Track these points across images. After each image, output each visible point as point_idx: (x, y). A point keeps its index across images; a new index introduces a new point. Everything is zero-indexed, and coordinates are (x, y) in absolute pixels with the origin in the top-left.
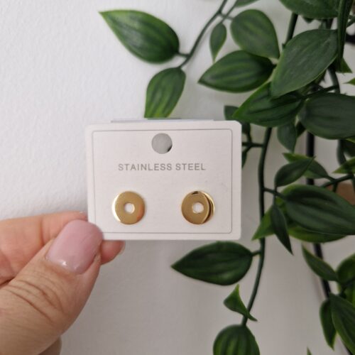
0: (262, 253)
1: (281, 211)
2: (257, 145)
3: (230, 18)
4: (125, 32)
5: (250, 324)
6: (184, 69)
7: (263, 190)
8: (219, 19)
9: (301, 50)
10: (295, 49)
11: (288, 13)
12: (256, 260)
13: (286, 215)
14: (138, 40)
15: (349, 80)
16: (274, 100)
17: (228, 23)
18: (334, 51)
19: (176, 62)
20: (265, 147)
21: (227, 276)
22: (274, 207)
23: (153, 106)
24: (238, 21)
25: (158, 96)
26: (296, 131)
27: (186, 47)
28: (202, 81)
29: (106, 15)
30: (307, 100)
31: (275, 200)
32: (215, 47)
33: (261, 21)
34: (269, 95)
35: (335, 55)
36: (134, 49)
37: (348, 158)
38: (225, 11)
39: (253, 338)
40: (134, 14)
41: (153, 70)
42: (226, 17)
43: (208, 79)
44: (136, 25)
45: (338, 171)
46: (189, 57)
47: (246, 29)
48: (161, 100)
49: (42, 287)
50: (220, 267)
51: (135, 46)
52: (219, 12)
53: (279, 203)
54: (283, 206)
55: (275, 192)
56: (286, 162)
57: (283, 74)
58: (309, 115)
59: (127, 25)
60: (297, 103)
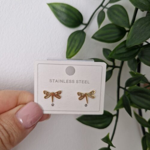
0: (117, 115)
1: (128, 98)
2: (117, 67)
3: (107, 8)
4: (59, 13)
6: (85, 31)
7: (119, 87)
9: (141, 26)
11: (134, 8)
13: (130, 99)
14: (64, 17)
17: (106, 10)
20: (121, 68)
22: (124, 96)
24: (110, 9)
28: (93, 37)
29: (50, 5)
31: (125, 92)
33: (122, 10)
38: (104, 4)
40: (63, 5)
41: (70, 31)
42: (105, 7)
44: (64, 10)
46: (87, 25)
47: (114, 13)
52: (101, 5)
53: (127, 94)
54: (129, 94)
55: (125, 89)
59: (60, 10)
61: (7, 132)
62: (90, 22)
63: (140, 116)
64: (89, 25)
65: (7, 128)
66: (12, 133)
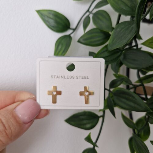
0: (103, 116)
1: (111, 99)
7: (105, 89)
8: (88, 13)
9: (121, 30)
10: (118, 30)
12: (101, 119)
13: (113, 101)
14: (52, 22)
16: (109, 52)
17: (91, 16)
18: (135, 31)
19: (69, 32)
21: (88, 126)
22: (109, 97)
23: (57, 52)
24: (95, 15)
25: (60, 47)
26: (119, 64)
27: (73, 26)
28: (79, 41)
29: (38, 12)
30: (124, 51)
31: (109, 94)
32: (85, 27)
33: (106, 15)
34: (107, 50)
35: (135, 33)
36: (51, 27)
38: (90, 10)
42: (91, 13)
43: (81, 40)
44: (51, 16)
45: (137, 82)
46: (74, 30)
47: (99, 18)
48: (61, 49)
50: (85, 122)
52: (88, 11)
53: (111, 96)
54: (112, 97)
55: (109, 91)
56: (114, 78)
57: (113, 40)
58: (125, 58)
60: (119, 53)
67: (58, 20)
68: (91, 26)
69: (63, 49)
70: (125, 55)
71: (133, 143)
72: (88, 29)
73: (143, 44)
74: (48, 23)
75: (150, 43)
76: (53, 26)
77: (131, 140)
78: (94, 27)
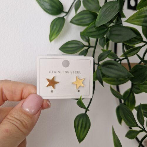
1: (100, 71)
2: (92, 47)
4: (42, 3)
5: (88, 113)
6: (65, 18)
7: (94, 64)
9: (107, 9)
10: (105, 9)
13: (102, 73)
15: (125, 20)
16: (97, 28)
18: (118, 9)
19: (63, 15)
20: (95, 47)
23: (53, 32)
25: (55, 27)
27: (66, 9)
28: (71, 22)
30: (110, 28)
32: (76, 9)
34: (95, 26)
36: (46, 10)
37: (126, 50)
39: (89, 117)
41: (53, 18)
44: (47, 0)
45: (122, 56)
46: (67, 13)
48: (56, 29)
49: (21, 120)
51: (46, 8)
53: (99, 68)
55: (98, 64)
57: (100, 18)
58: (111, 34)
60: (106, 30)
61: (19, 120)
62: (70, 11)
63: (118, 92)
64: (69, 13)
65: (18, 118)
66: (23, 120)
67: (53, 4)
68: (82, 8)
69: (58, 28)
70: (111, 32)
71: (120, 111)
72: (79, 11)
73: (127, 21)
74: (43, 6)
75: (133, 19)
76: (48, 9)
77: (118, 109)
78: (85, 9)
